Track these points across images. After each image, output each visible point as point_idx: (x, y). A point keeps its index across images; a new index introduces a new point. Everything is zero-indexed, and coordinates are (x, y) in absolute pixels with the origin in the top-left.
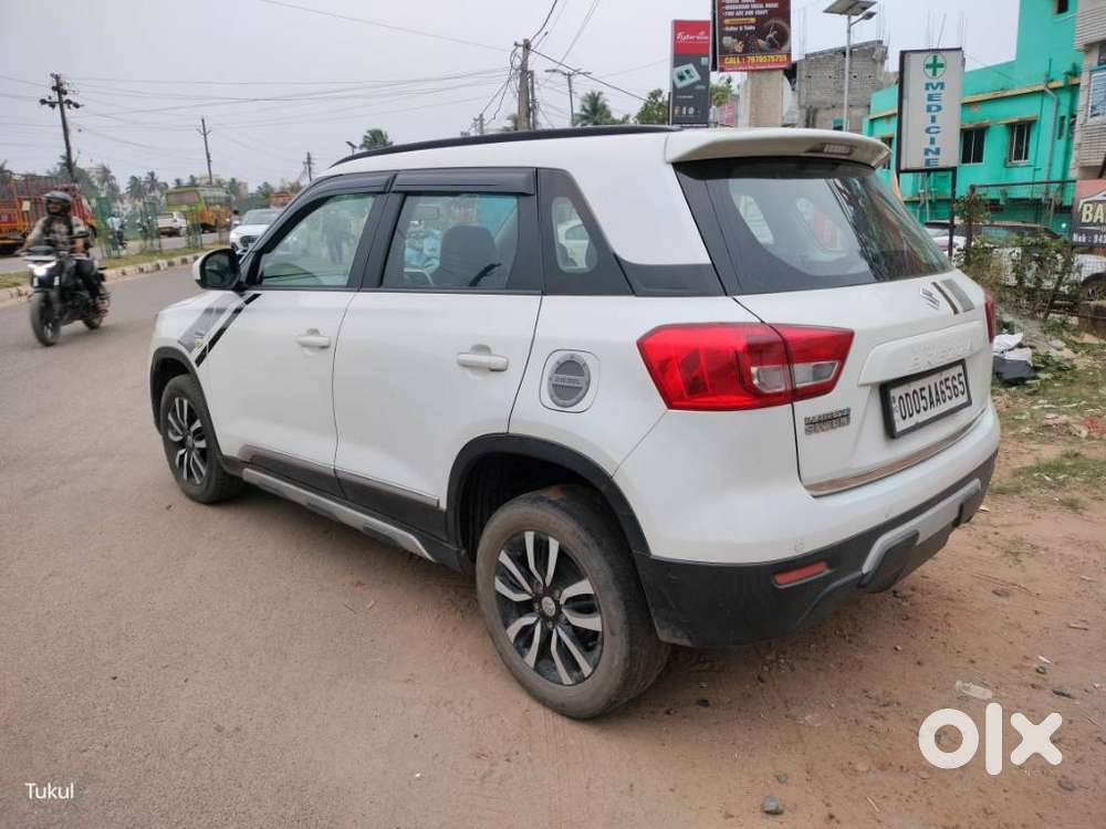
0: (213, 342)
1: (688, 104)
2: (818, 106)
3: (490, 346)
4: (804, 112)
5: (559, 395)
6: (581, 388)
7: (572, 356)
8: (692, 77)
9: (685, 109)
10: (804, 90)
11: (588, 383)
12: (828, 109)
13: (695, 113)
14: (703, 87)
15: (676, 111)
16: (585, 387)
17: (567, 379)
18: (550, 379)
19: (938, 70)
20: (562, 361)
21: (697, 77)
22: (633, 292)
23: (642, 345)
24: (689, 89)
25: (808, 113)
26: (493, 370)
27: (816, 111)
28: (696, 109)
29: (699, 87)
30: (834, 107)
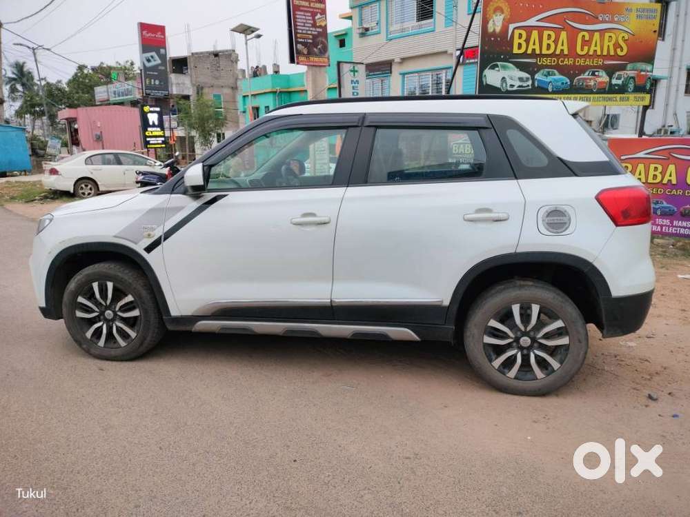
0: (168, 235)
1: (155, 78)
2: (203, 85)
3: (490, 208)
4: (195, 88)
5: (553, 228)
6: (565, 223)
7: (556, 208)
8: (155, 60)
9: (153, 80)
10: (193, 74)
11: (570, 219)
12: (209, 87)
13: (160, 84)
14: (163, 68)
15: (147, 82)
16: (568, 222)
17: (556, 219)
18: (543, 221)
19: (356, 73)
20: (550, 211)
21: (159, 61)
22: (576, 175)
23: (597, 198)
24: (154, 68)
25: (197, 88)
26: (497, 221)
27: (202, 88)
28: (160, 82)
29: (160, 68)
30: (212, 86)
